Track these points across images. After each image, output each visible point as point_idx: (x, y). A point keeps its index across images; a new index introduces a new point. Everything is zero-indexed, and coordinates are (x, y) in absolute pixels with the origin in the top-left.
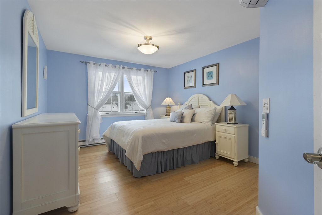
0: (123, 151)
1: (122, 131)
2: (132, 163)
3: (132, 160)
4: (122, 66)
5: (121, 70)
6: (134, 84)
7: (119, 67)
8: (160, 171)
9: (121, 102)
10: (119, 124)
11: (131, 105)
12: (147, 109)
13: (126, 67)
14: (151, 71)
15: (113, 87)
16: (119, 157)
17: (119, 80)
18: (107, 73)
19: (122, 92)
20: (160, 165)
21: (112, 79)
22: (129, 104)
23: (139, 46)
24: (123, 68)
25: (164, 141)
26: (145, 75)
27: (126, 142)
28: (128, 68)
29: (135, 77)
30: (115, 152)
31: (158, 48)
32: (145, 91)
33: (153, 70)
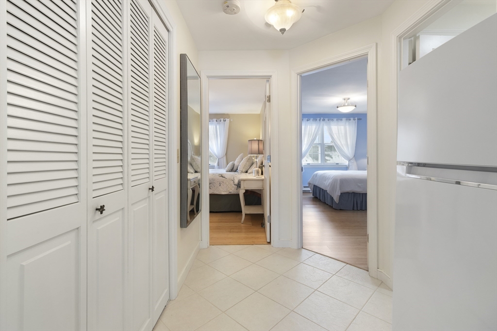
0: (324, 191)
1: (324, 178)
2: (332, 198)
3: (332, 196)
4: (322, 119)
5: (322, 122)
6: (335, 135)
7: (320, 120)
8: (356, 208)
9: (321, 154)
10: (320, 172)
11: (332, 158)
12: (350, 160)
13: (326, 119)
14: (354, 120)
15: (314, 139)
16: (321, 199)
17: (320, 132)
18: (308, 126)
19: (322, 144)
20: (355, 203)
21: (313, 131)
22: (328, 155)
23: (337, 108)
24: (324, 120)
25: (360, 185)
26: (347, 124)
27: (328, 184)
28: (328, 120)
29: (336, 127)
30: (318, 196)
31: (356, 107)
32: (347, 142)
33: (356, 118)
